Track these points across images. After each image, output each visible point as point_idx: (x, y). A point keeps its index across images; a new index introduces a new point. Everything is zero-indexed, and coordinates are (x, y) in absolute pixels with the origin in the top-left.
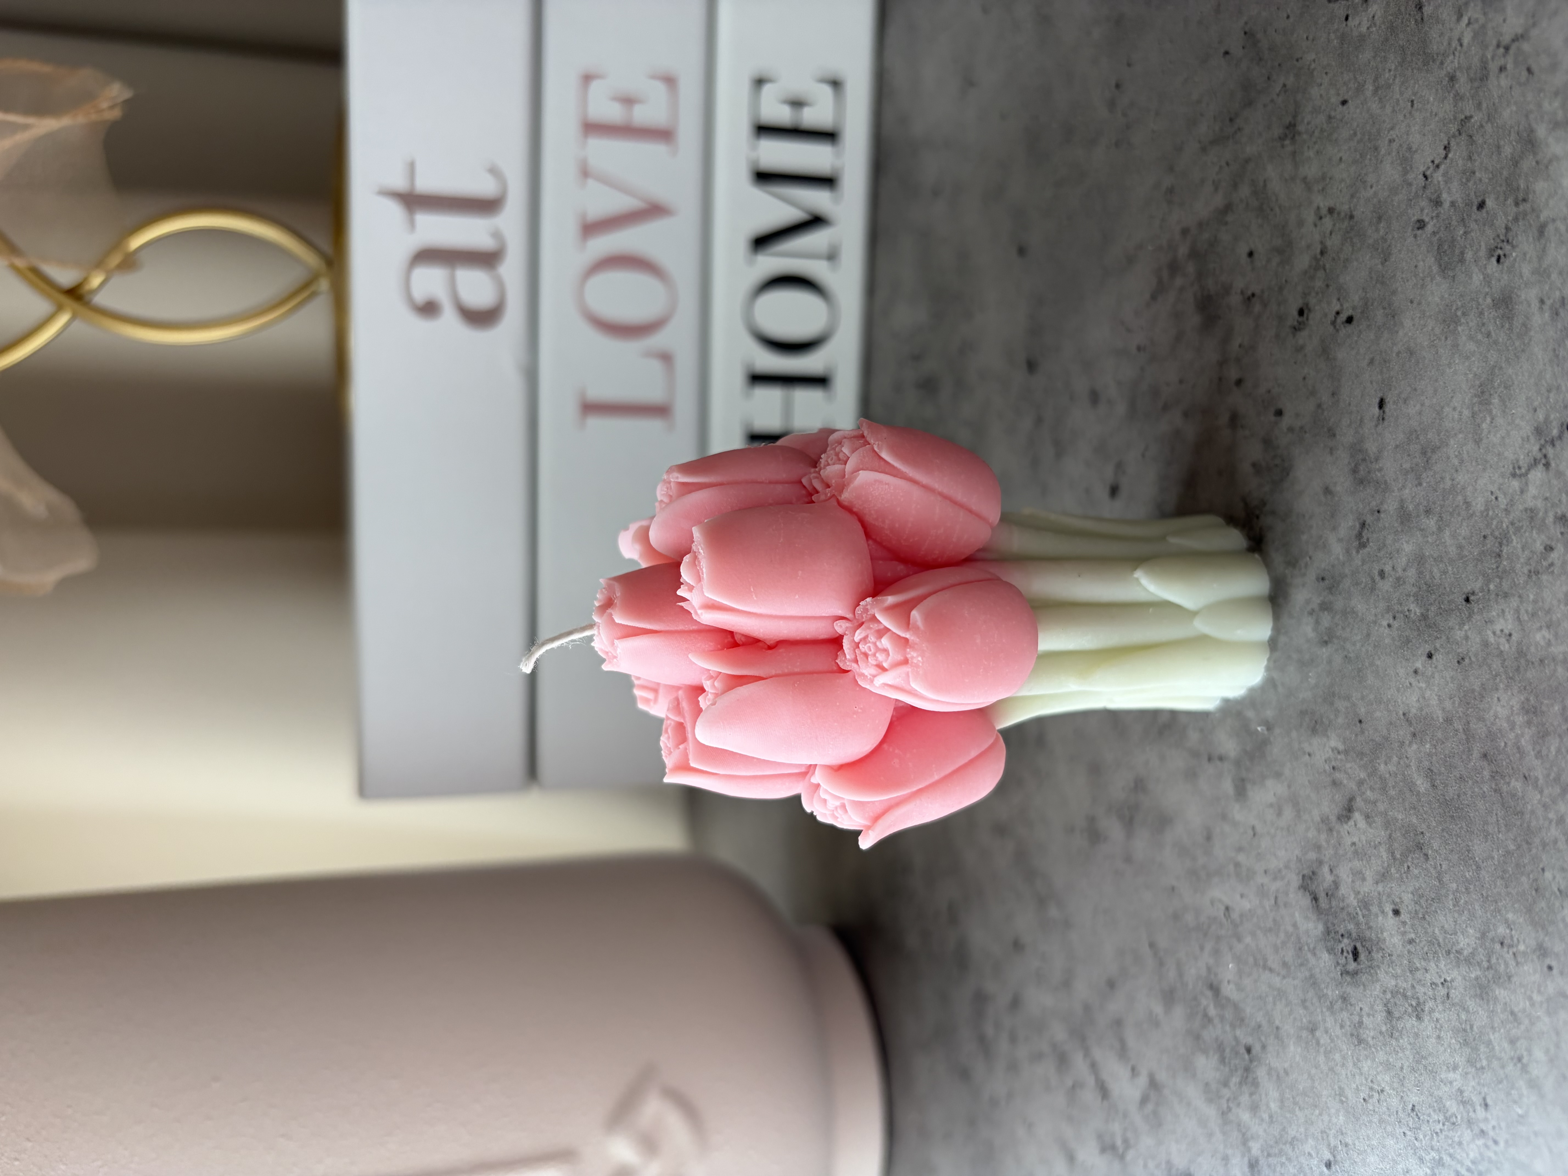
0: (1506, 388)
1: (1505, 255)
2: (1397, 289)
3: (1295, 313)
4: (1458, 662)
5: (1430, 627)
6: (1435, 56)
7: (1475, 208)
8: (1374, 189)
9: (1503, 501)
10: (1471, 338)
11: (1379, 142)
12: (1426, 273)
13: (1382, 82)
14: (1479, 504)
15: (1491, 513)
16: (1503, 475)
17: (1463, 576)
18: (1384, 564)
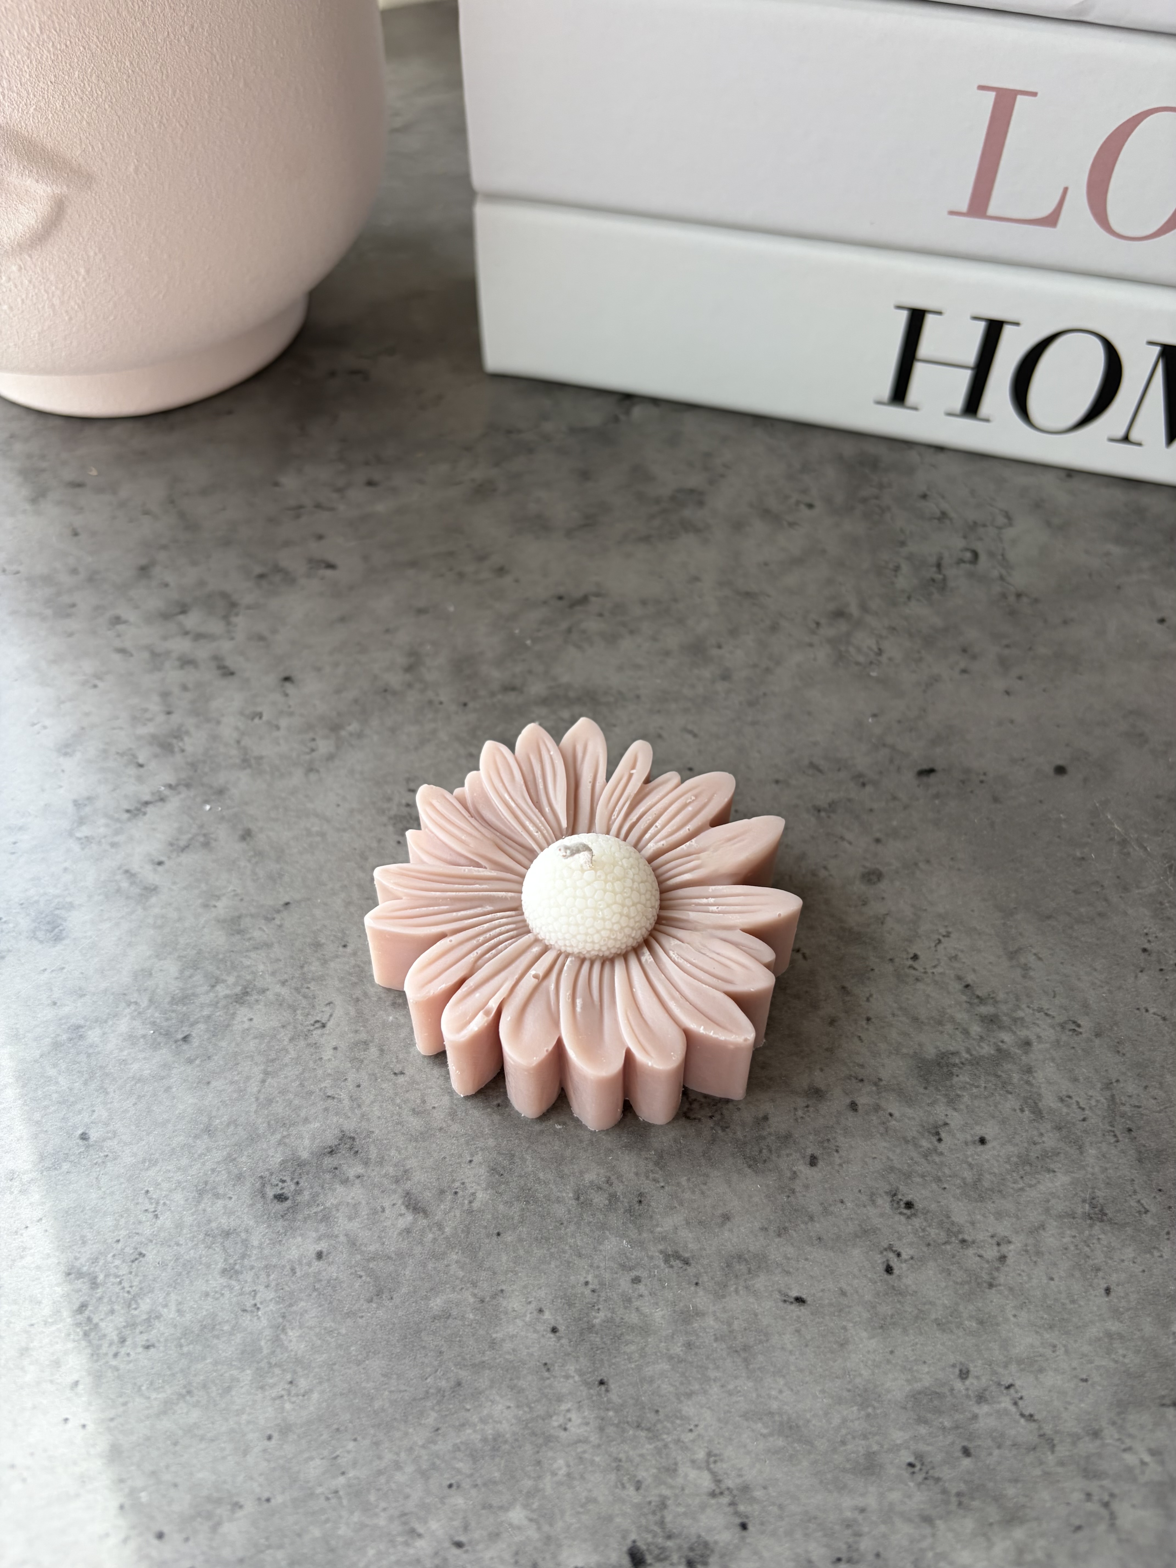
0: (791, 1457)
1: (913, 1473)
2: (907, 1335)
3: (909, 1198)
4: (546, 1364)
5: (581, 1334)
6: (1123, 1416)
7: (965, 1443)
8: (1012, 1319)
9: (687, 1437)
10: (844, 1421)
11: (1057, 1333)
12: (916, 1374)
13: (1117, 1344)
14: (689, 1409)
15: (678, 1422)
16: (711, 1441)
17: (624, 1381)
18: (646, 1285)
